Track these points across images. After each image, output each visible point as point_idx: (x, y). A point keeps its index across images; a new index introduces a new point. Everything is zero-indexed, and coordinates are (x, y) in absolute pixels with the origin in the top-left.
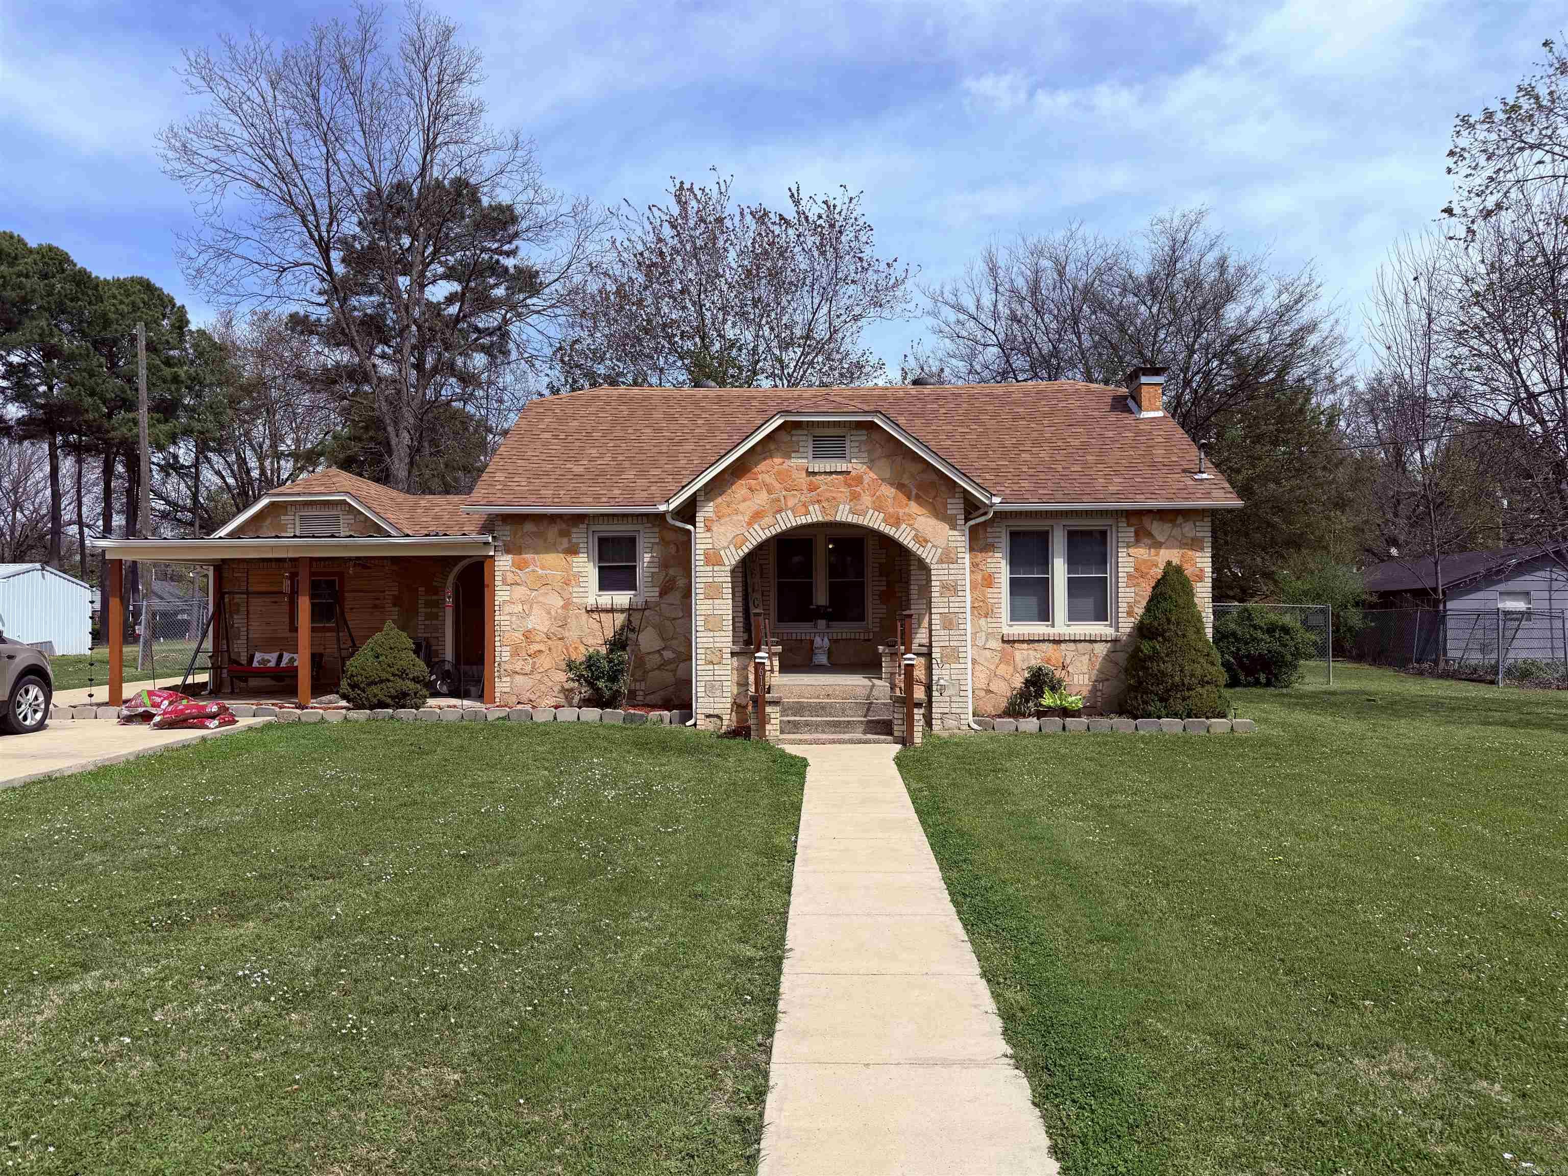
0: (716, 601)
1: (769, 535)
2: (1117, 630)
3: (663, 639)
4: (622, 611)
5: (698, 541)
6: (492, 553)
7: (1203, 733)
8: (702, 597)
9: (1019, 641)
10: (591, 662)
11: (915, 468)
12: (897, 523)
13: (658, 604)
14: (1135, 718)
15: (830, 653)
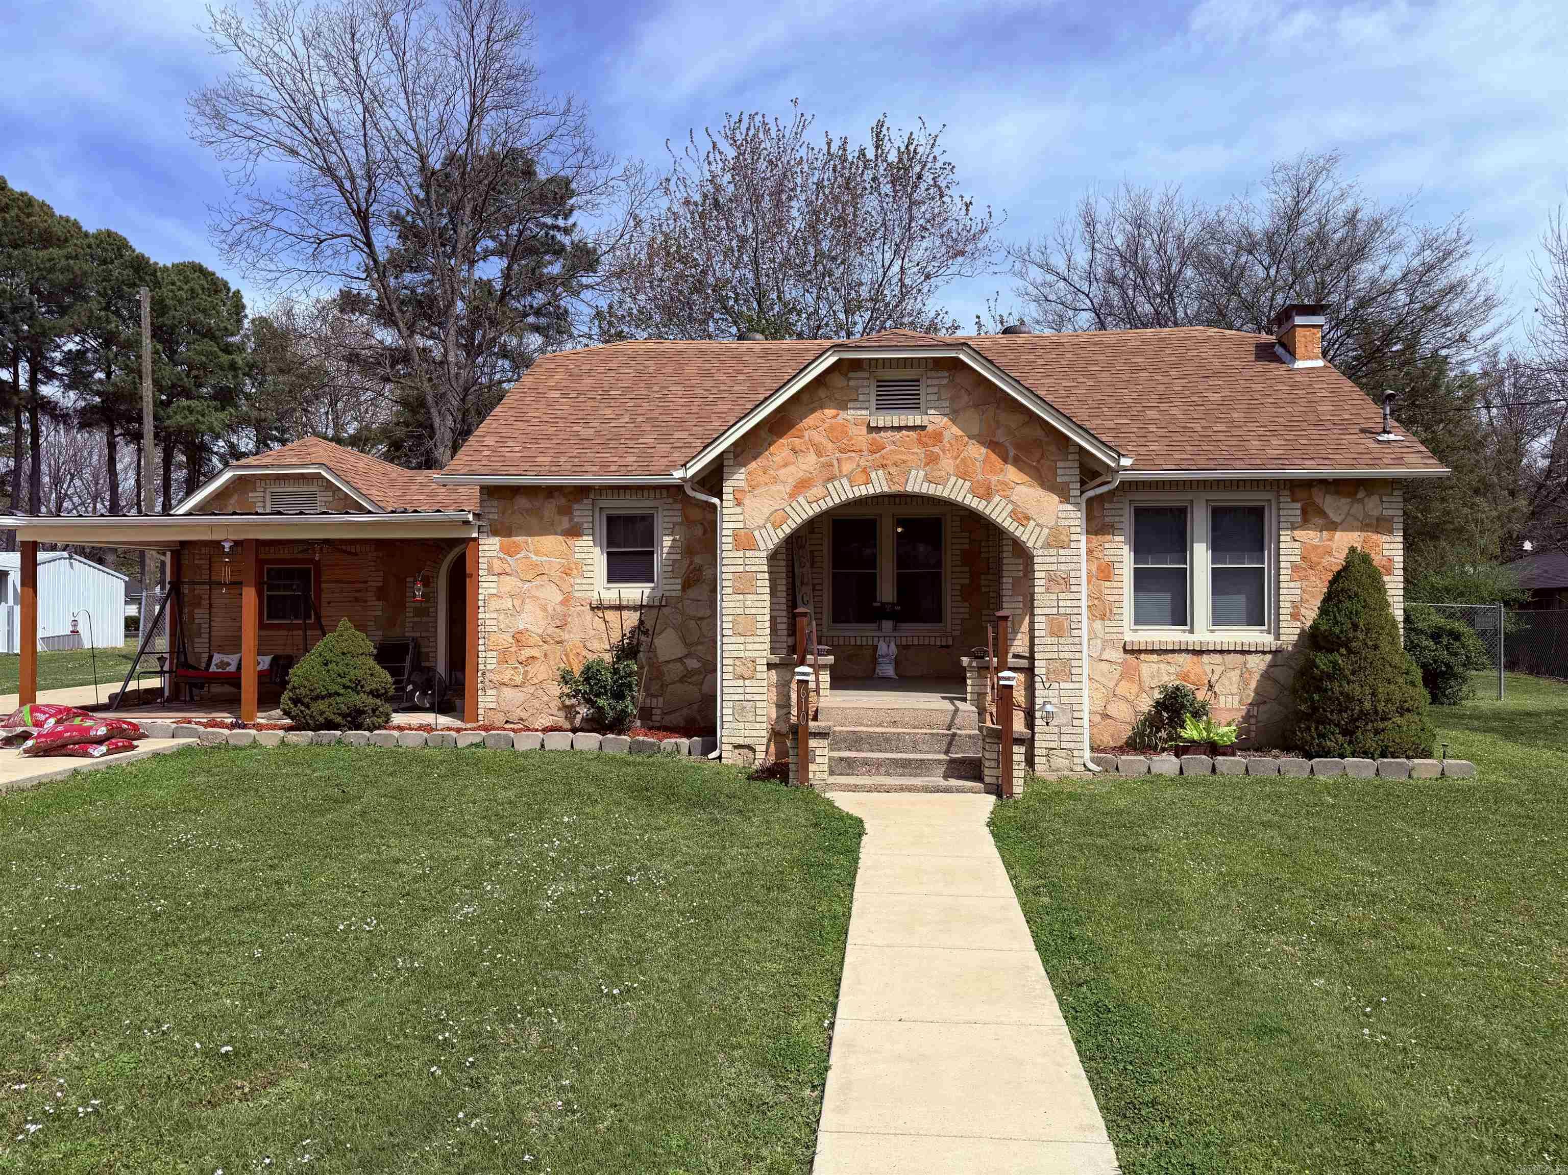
0: (749, 597)
1: (818, 510)
2: (1277, 637)
3: (686, 644)
4: (635, 608)
5: (726, 518)
6: (475, 535)
7: (1404, 778)
8: (729, 591)
9: (1146, 651)
10: (590, 674)
11: (1013, 420)
12: (987, 494)
13: (680, 599)
14: (1310, 757)
15: (897, 663)
